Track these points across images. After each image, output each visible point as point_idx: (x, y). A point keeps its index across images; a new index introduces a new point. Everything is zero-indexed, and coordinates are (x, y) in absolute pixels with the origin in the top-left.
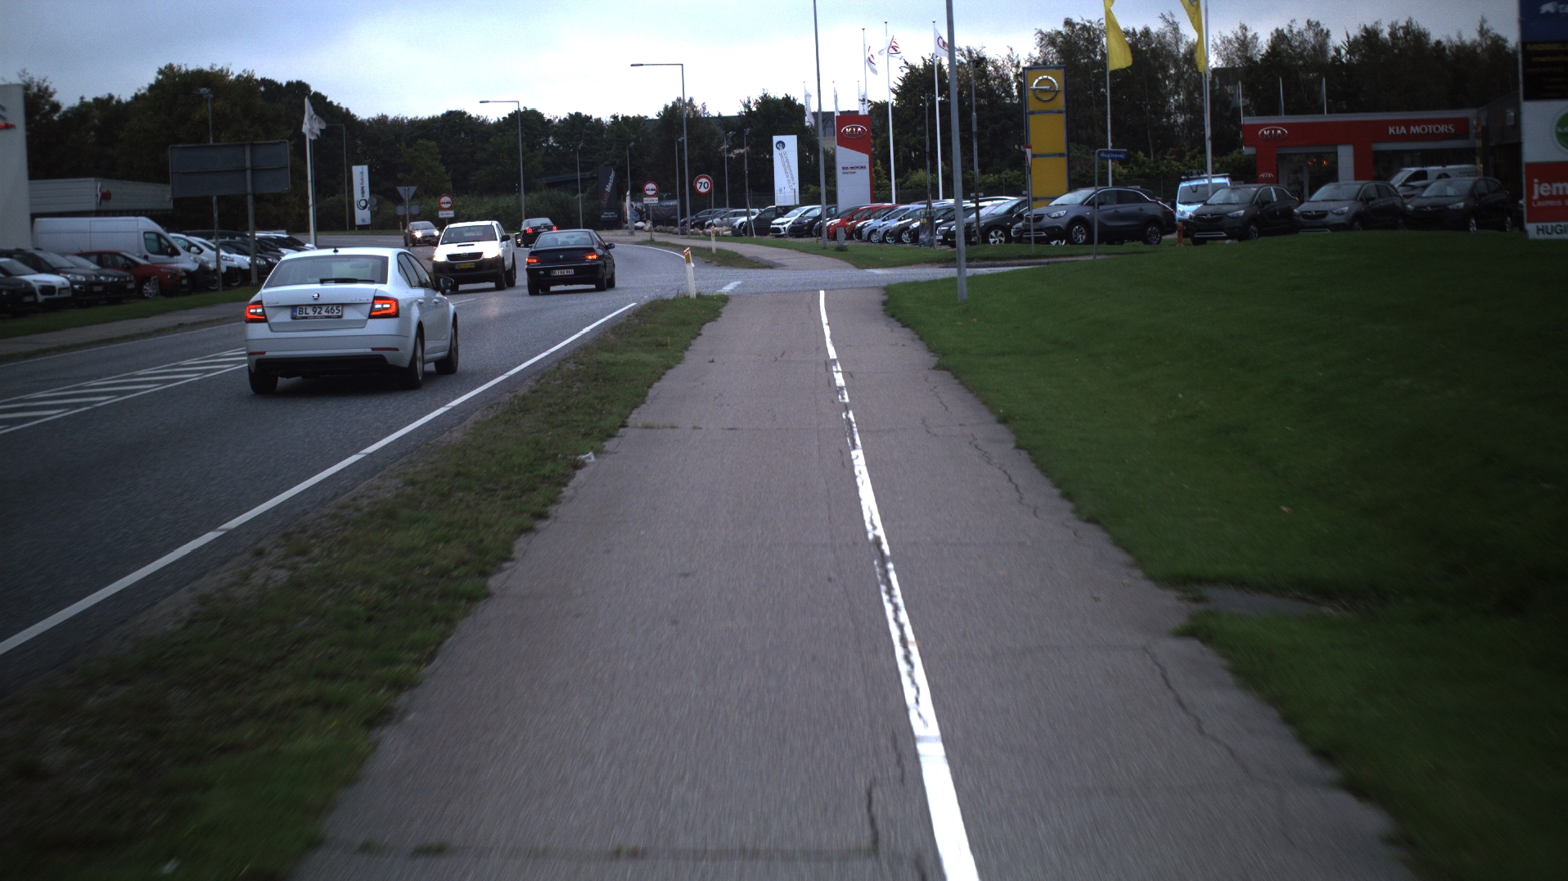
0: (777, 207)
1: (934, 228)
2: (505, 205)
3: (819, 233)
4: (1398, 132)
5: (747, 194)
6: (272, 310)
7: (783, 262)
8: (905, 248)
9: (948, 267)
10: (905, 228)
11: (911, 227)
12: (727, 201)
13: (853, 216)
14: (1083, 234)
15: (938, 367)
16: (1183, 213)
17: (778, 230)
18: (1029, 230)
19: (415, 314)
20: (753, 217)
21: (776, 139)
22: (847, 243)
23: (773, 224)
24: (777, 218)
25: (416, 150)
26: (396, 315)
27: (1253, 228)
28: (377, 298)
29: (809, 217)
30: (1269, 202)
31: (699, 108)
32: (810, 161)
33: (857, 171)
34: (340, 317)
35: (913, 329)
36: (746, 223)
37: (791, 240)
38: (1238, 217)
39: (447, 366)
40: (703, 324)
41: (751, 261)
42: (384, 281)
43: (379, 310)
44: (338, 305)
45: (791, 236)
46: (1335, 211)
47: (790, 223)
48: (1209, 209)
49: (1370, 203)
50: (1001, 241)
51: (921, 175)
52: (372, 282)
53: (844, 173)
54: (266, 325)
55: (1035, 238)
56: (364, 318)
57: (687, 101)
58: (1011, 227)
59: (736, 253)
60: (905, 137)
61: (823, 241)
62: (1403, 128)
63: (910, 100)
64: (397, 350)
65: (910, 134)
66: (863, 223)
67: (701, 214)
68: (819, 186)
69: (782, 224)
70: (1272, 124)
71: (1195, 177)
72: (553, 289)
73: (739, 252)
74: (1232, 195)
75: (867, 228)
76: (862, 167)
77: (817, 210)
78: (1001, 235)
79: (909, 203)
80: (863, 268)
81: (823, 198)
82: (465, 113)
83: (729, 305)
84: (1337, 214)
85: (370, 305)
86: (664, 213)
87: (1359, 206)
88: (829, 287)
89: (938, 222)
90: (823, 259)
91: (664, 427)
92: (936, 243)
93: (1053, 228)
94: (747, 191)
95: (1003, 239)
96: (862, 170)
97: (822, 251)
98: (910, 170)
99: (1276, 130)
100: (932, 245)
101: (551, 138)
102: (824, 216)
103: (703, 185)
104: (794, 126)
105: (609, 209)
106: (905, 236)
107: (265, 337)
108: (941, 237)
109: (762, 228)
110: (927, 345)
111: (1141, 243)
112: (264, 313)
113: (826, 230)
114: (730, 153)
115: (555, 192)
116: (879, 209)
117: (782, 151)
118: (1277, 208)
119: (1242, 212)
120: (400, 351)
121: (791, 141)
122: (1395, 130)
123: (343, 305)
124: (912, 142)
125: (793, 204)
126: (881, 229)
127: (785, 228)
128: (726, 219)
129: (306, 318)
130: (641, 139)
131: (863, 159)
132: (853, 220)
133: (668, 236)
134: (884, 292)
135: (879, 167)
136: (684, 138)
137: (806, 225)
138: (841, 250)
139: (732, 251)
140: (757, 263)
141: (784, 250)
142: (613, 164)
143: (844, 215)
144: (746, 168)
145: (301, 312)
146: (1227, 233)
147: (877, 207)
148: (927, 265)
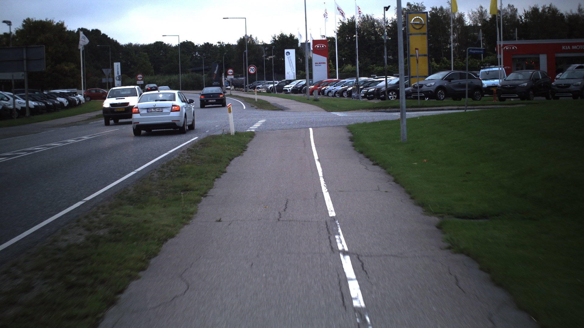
0: (286, 80)
1: (360, 90)
3: (305, 91)
4: (567, 49)
5: (273, 75)
6: (141, 110)
8: (345, 100)
9: (375, 112)
10: (344, 90)
11: (348, 90)
12: (265, 78)
13: (320, 85)
14: (443, 95)
17: (287, 90)
18: (417, 93)
19: (184, 110)
20: (276, 85)
21: (286, 51)
22: (319, 97)
23: (285, 88)
24: (286, 85)
25: (139, 56)
26: (179, 111)
27: (531, 92)
28: (173, 106)
29: (300, 85)
30: (538, 79)
31: (254, 39)
32: (300, 61)
33: (322, 64)
34: (162, 111)
36: (273, 87)
37: (292, 95)
38: (524, 87)
39: (192, 127)
40: (231, 160)
42: (174, 100)
43: (174, 109)
44: (161, 108)
45: (292, 93)
46: (574, 84)
47: (292, 87)
48: (509, 83)
50: (394, 97)
51: (349, 67)
52: (171, 101)
53: (316, 65)
54: (139, 114)
55: (420, 96)
56: (169, 111)
57: (249, 36)
60: (340, 51)
61: (307, 96)
62: (569, 47)
63: (342, 36)
64: (179, 121)
66: (324, 88)
67: (254, 83)
68: (305, 71)
69: (288, 88)
70: (511, 45)
71: (487, 67)
73: (268, 101)
74: (519, 75)
75: (327, 90)
76: (324, 63)
77: (304, 82)
79: (345, 79)
80: (329, 111)
81: (307, 77)
82: (163, 42)
83: (255, 140)
84: (576, 85)
85: (171, 108)
86: (238, 82)
88: (314, 125)
89: (361, 87)
90: (308, 105)
92: (360, 97)
93: (428, 92)
94: (273, 73)
95: (396, 96)
97: (307, 101)
98: (344, 65)
99: (512, 47)
100: (358, 98)
101: (197, 53)
102: (308, 84)
103: (252, 70)
104: (294, 47)
105: (216, 81)
106: (345, 94)
107: (140, 118)
108: (363, 95)
109: (280, 89)
111: (471, 99)
112: (138, 111)
113: (309, 89)
114: (267, 58)
115: (194, 74)
116: (332, 81)
117: (289, 56)
118: (542, 82)
119: (526, 84)
120: (180, 121)
121: (292, 52)
122: (565, 48)
123: (163, 108)
124: (343, 54)
125: (293, 79)
126: (333, 91)
127: (289, 90)
128: (264, 85)
129: (152, 112)
130: (230, 52)
131: (324, 59)
133: (239, 92)
134: (348, 130)
135: (331, 64)
136: (246, 51)
137: (299, 88)
138: (317, 101)
139: (265, 101)
140: (276, 107)
141: (289, 100)
142: (218, 62)
143: (316, 84)
144: (273, 63)
145: (150, 110)
146: (518, 95)
147: (330, 81)
148: (363, 110)
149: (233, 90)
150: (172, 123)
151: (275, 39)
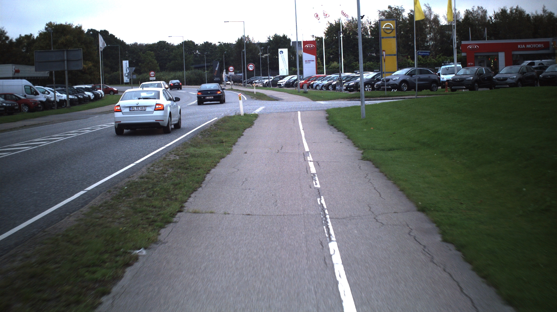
0: (280, 76)
1: (342, 84)
2: (178, 75)
3: (296, 86)
4: (522, 47)
5: (269, 71)
6: (123, 108)
7: (282, 98)
8: (331, 92)
9: (351, 101)
10: (330, 84)
11: (333, 84)
12: (261, 74)
13: (309, 79)
14: (406, 87)
15: (364, 159)
16: (443, 78)
17: (280, 85)
18: (384, 85)
19: (169, 109)
20: (271, 80)
21: (280, 50)
22: (308, 90)
23: (279, 83)
24: (280, 80)
25: (146, 55)
26: (163, 109)
27: (476, 84)
28: (157, 104)
29: (292, 80)
30: (482, 74)
31: (251, 39)
32: (293, 59)
33: (311, 62)
34: (145, 110)
35: (343, 132)
36: (268, 82)
37: (285, 88)
38: (470, 80)
39: (178, 126)
40: (245, 130)
41: (269, 97)
42: (159, 98)
43: (158, 108)
44: (144, 106)
45: (285, 87)
46: (511, 78)
47: (285, 82)
48: (458, 77)
49: (525, 74)
50: (370, 90)
51: (335, 64)
52: (155, 99)
53: (306, 63)
54: (121, 113)
55: (387, 88)
56: (153, 110)
57: (246, 36)
58: (374, 84)
59: (264, 94)
60: (329, 50)
61: (298, 89)
62: (524, 45)
63: (330, 36)
64: (163, 121)
65: (330, 49)
66: (313, 82)
67: (252, 79)
68: (296, 68)
69: (282, 82)
70: (471, 44)
71: (447, 64)
72: (204, 103)
74: (467, 71)
75: (315, 84)
76: (313, 61)
77: (295, 77)
78: (370, 87)
79: (331, 75)
80: (315, 101)
81: (298, 73)
82: (166, 42)
83: (258, 119)
84: (512, 79)
85: (155, 107)
86: (237, 78)
87: (520, 76)
88: (302, 110)
89: (343, 82)
90: (298, 97)
91: (206, 213)
92: (343, 90)
93: (393, 84)
95: (371, 89)
96: (313, 62)
97: (298, 93)
98: (331, 62)
99: (474, 46)
100: (341, 91)
101: (197, 51)
102: (298, 79)
103: (251, 67)
104: (287, 46)
105: (217, 77)
106: (330, 87)
107: (121, 116)
108: (345, 88)
109: (274, 84)
110: (353, 142)
111: (429, 90)
112: (120, 109)
113: (299, 84)
114: (262, 56)
115: (197, 70)
116: (320, 77)
117: (282, 55)
118: (486, 76)
119: (472, 78)
121: (285, 51)
122: (521, 46)
123: (146, 106)
124: (331, 52)
125: (286, 75)
126: (320, 85)
127: (283, 84)
128: (261, 81)
129: (134, 110)
130: (229, 51)
131: (313, 57)
132: (309, 81)
133: (238, 87)
134: (326, 113)
135: (319, 61)
136: (245, 50)
137: (291, 83)
138: (306, 93)
139: (262, 93)
140: (272, 98)
141: (283, 93)
142: (219, 60)
143: (306, 79)
144: (268, 61)
145: (132, 109)
146: (465, 87)
147: (319, 76)
148: (342, 100)
149: (232, 85)
150: (156, 123)
151: (270, 39)
